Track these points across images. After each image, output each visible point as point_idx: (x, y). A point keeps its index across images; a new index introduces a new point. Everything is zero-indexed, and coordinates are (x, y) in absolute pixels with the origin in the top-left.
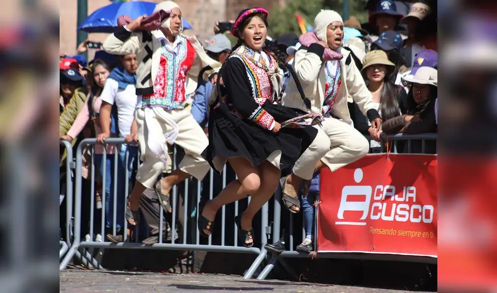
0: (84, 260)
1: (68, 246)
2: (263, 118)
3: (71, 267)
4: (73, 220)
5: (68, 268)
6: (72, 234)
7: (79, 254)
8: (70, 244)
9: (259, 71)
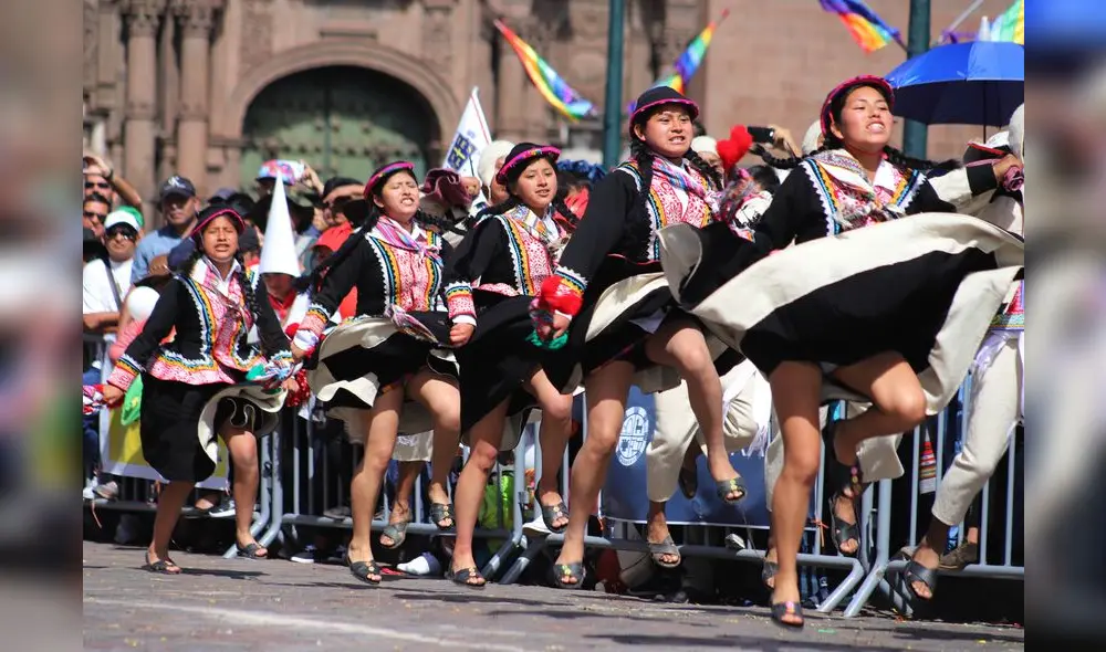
0: (898, 598)
1: (864, 569)
2: (459, 299)
3: (869, 612)
4: (875, 515)
5: (863, 613)
6: (872, 544)
7: (886, 586)
8: (868, 565)
9: (535, 246)
